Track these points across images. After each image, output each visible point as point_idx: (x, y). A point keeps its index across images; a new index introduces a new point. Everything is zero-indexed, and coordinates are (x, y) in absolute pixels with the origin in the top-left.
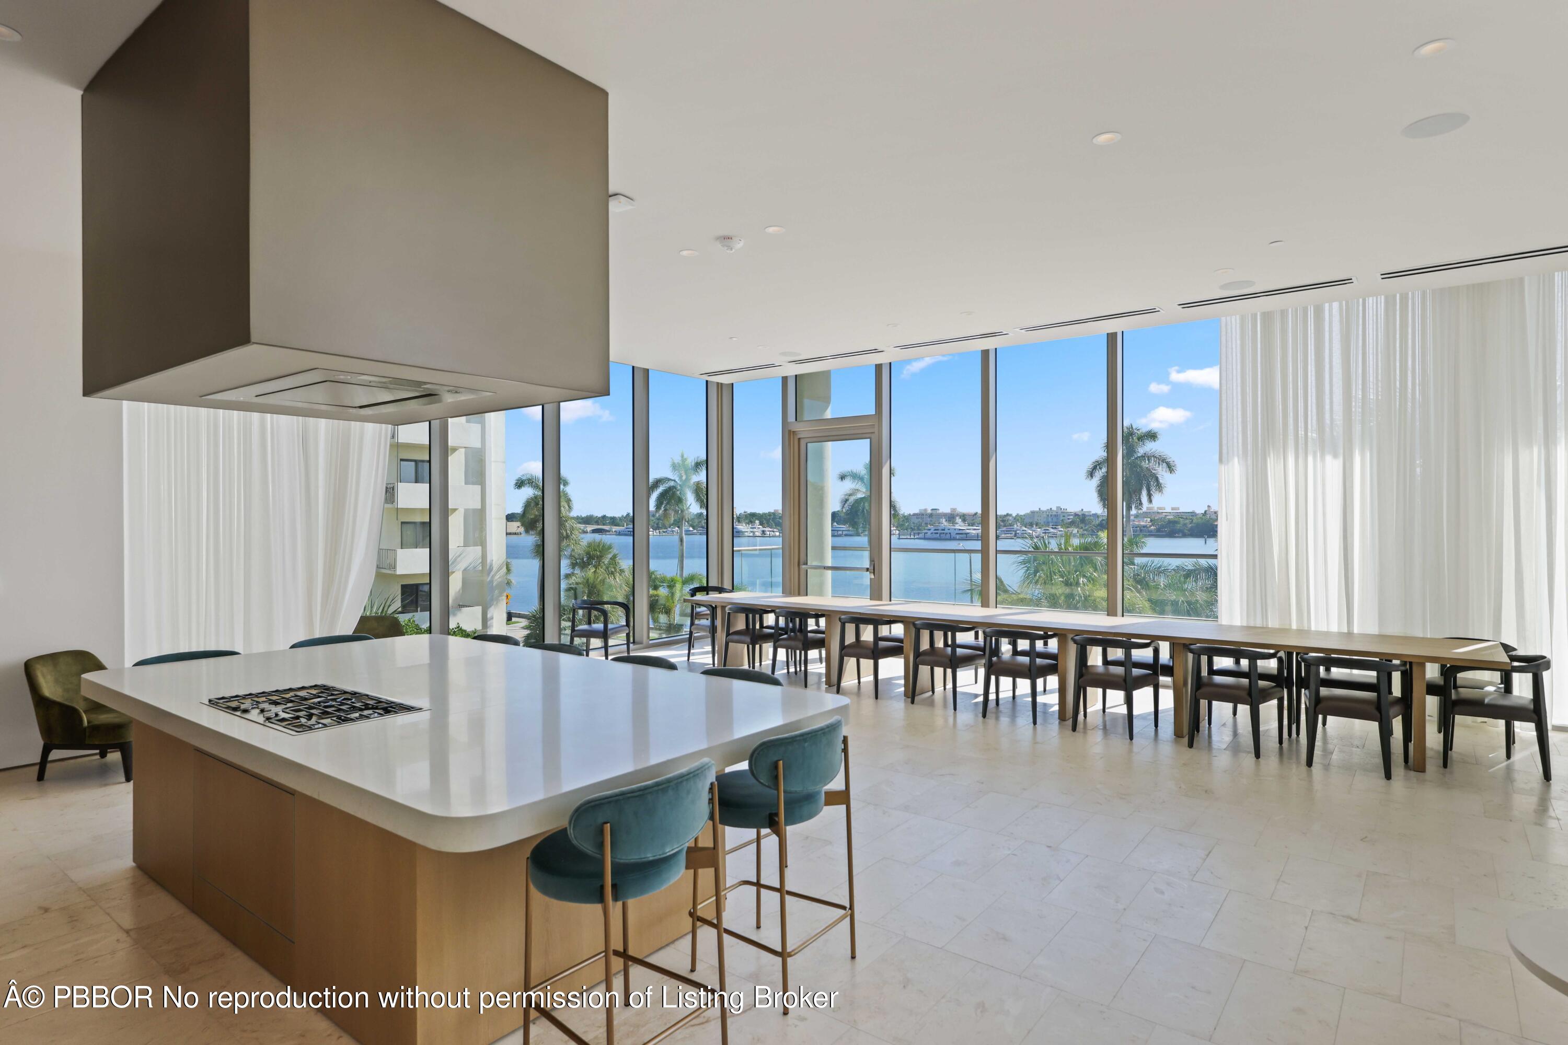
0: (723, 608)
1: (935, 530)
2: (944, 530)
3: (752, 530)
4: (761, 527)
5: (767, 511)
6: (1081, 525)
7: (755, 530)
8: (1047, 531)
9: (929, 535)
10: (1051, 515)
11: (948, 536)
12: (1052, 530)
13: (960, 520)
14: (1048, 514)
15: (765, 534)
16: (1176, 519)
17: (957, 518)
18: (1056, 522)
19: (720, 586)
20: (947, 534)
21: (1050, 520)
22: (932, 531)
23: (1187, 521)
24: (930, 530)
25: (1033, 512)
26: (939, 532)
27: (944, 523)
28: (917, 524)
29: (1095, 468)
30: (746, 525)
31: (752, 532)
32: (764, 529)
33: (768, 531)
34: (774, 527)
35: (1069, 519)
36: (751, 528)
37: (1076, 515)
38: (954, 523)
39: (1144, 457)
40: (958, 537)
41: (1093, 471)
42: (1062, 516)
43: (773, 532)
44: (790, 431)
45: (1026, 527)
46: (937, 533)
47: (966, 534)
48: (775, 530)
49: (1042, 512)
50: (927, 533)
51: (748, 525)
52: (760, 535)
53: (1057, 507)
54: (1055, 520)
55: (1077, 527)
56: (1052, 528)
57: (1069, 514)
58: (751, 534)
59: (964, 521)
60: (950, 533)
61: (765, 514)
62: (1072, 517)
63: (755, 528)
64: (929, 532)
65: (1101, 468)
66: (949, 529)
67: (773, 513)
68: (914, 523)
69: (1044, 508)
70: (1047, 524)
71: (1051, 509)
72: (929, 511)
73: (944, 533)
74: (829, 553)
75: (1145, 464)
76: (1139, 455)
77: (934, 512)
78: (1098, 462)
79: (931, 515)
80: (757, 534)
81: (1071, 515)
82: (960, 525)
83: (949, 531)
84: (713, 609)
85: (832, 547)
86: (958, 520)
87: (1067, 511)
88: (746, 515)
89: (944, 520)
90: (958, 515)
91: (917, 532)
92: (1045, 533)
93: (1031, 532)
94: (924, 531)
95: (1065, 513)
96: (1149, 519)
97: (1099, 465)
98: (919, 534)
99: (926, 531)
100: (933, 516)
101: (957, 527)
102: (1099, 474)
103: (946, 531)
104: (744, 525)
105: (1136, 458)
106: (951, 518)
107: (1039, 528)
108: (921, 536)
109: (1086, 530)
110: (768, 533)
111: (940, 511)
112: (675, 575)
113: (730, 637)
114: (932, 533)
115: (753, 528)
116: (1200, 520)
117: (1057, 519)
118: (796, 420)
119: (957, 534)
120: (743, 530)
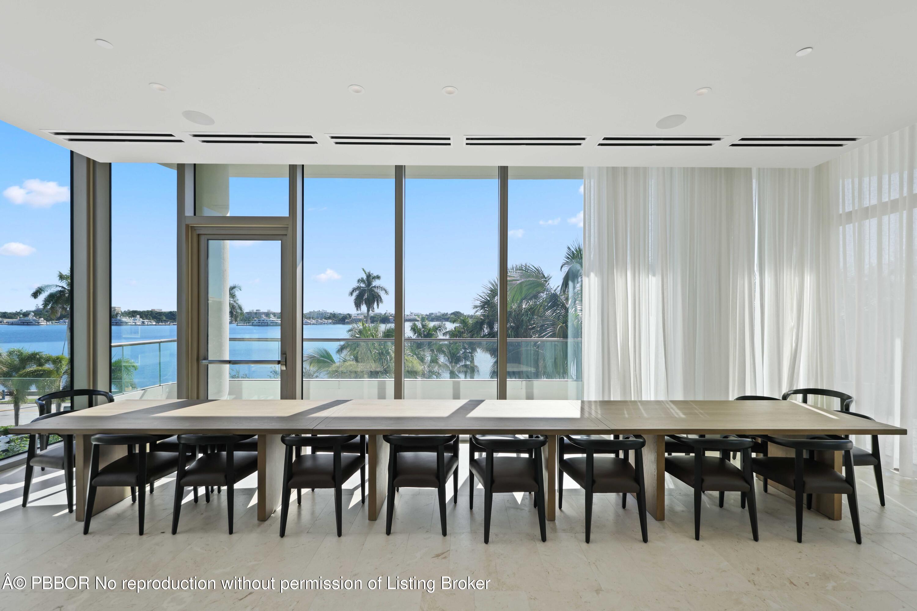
0: (87, 437)
1: (259, 321)
2: (264, 321)
3: (134, 321)
4: (141, 319)
5: (146, 310)
6: (334, 319)
7: (136, 321)
8: (318, 321)
9: (255, 323)
10: (319, 314)
11: (266, 324)
12: (320, 321)
13: (273, 316)
14: (318, 313)
15: (144, 324)
16: (375, 316)
17: (271, 315)
18: (322, 317)
19: (91, 388)
20: (265, 323)
21: (319, 316)
22: (257, 321)
23: (379, 317)
24: (255, 321)
25: (310, 312)
26: (261, 322)
27: (264, 317)
28: (248, 318)
29: (353, 291)
30: (129, 318)
31: (134, 322)
32: (144, 321)
33: (147, 322)
34: (152, 319)
35: (328, 316)
36: (133, 320)
37: (331, 314)
38: (269, 317)
39: (375, 287)
40: (271, 324)
41: (352, 292)
42: (324, 314)
43: (151, 322)
44: (187, 226)
45: (307, 319)
46: (260, 322)
47: (276, 323)
48: (152, 321)
49: (315, 312)
50: (254, 322)
51: (130, 318)
52: (141, 324)
53: (322, 310)
54: (321, 316)
55: (332, 319)
56: (320, 320)
57: (328, 313)
58: (134, 324)
59: (275, 316)
60: (267, 323)
61: (144, 311)
62: (329, 315)
63: (137, 320)
64: (255, 322)
65: (356, 291)
66: (267, 320)
67: (150, 311)
68: (246, 317)
69: (316, 310)
70: (318, 318)
71: (319, 311)
72: (255, 311)
73: (264, 323)
74: (227, 344)
75: (376, 290)
76: (373, 286)
77: (258, 311)
78: (354, 288)
79: (256, 313)
80: (138, 323)
81: (329, 314)
82: (272, 318)
83: (266, 322)
84: (68, 439)
85: (229, 338)
86: (272, 316)
87: (327, 312)
88: (129, 312)
89: (264, 316)
90: (271, 313)
91: (248, 322)
92: (317, 322)
93: (310, 322)
94: (252, 321)
95: (326, 313)
96: (363, 316)
97: (355, 289)
98: (249, 323)
99: (253, 321)
100: (258, 314)
101: (271, 319)
102: (355, 294)
103: (265, 321)
104: (128, 318)
105: (372, 287)
106: (267, 314)
107: (314, 320)
108: (250, 324)
109: (336, 321)
110: (147, 323)
111: (261, 311)
112: (61, 355)
113: (97, 479)
114: (257, 323)
115: (135, 320)
116: (383, 316)
117: (322, 315)
118: (195, 214)
119: (271, 323)
120: (127, 321)
